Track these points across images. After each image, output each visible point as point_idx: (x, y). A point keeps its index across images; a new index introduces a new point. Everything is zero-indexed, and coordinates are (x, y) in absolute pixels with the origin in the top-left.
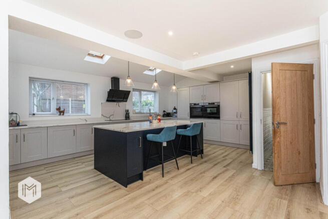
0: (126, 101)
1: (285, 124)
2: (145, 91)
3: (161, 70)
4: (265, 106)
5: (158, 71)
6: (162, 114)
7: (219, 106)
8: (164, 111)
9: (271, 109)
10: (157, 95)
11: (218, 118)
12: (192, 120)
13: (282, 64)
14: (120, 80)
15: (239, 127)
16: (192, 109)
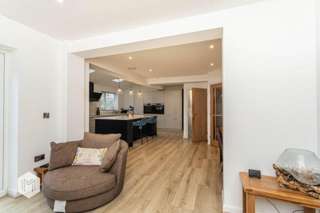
0: (98, 101)
1: (197, 115)
2: (108, 92)
3: (123, 80)
4: (189, 107)
5: (121, 80)
6: (120, 111)
7: (164, 106)
8: (122, 109)
9: (192, 108)
10: (117, 97)
11: (163, 113)
12: (145, 115)
13: (196, 89)
14: (94, 84)
15: (175, 119)
16: (145, 107)
